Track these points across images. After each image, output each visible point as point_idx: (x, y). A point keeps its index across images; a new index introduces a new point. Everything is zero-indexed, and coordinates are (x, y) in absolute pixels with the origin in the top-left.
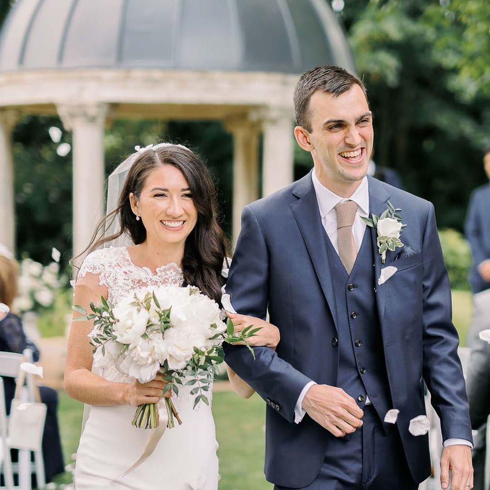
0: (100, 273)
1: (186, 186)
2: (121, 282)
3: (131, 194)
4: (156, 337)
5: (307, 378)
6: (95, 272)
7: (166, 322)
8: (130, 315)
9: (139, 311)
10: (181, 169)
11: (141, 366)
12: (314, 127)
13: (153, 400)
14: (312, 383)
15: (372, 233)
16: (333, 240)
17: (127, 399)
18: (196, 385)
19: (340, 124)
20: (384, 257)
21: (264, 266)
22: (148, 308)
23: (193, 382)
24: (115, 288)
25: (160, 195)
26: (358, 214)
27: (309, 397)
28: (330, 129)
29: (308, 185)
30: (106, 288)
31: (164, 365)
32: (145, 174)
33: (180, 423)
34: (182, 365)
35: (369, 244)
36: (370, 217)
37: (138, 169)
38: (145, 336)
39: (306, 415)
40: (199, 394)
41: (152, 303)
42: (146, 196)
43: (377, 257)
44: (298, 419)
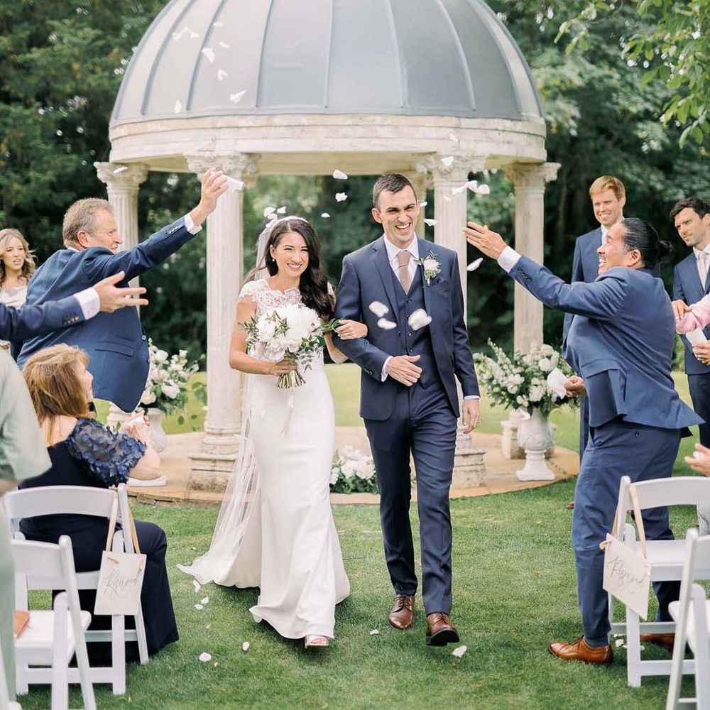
0: (252, 295)
1: (304, 245)
2: (265, 299)
3: (271, 246)
4: (281, 336)
5: (386, 354)
6: (250, 294)
7: (285, 327)
8: (265, 326)
9: (269, 323)
10: (302, 235)
11: (275, 353)
12: (382, 210)
13: (287, 371)
14: (391, 357)
15: (421, 268)
16: (397, 274)
17: (271, 372)
18: (305, 359)
19: (395, 210)
20: (429, 282)
21: (356, 290)
22: (275, 321)
23: (303, 357)
24: (262, 303)
25: (289, 249)
26: (412, 259)
27: (390, 365)
28: (390, 211)
29: (382, 243)
30: (256, 303)
31: (287, 351)
32: (281, 236)
33: (305, 382)
34: (297, 349)
35: (419, 274)
36: (420, 260)
37: (277, 232)
38: (274, 336)
39: (389, 376)
40: (307, 364)
41: (276, 317)
42: (280, 249)
43: (424, 282)
44: (383, 379)
